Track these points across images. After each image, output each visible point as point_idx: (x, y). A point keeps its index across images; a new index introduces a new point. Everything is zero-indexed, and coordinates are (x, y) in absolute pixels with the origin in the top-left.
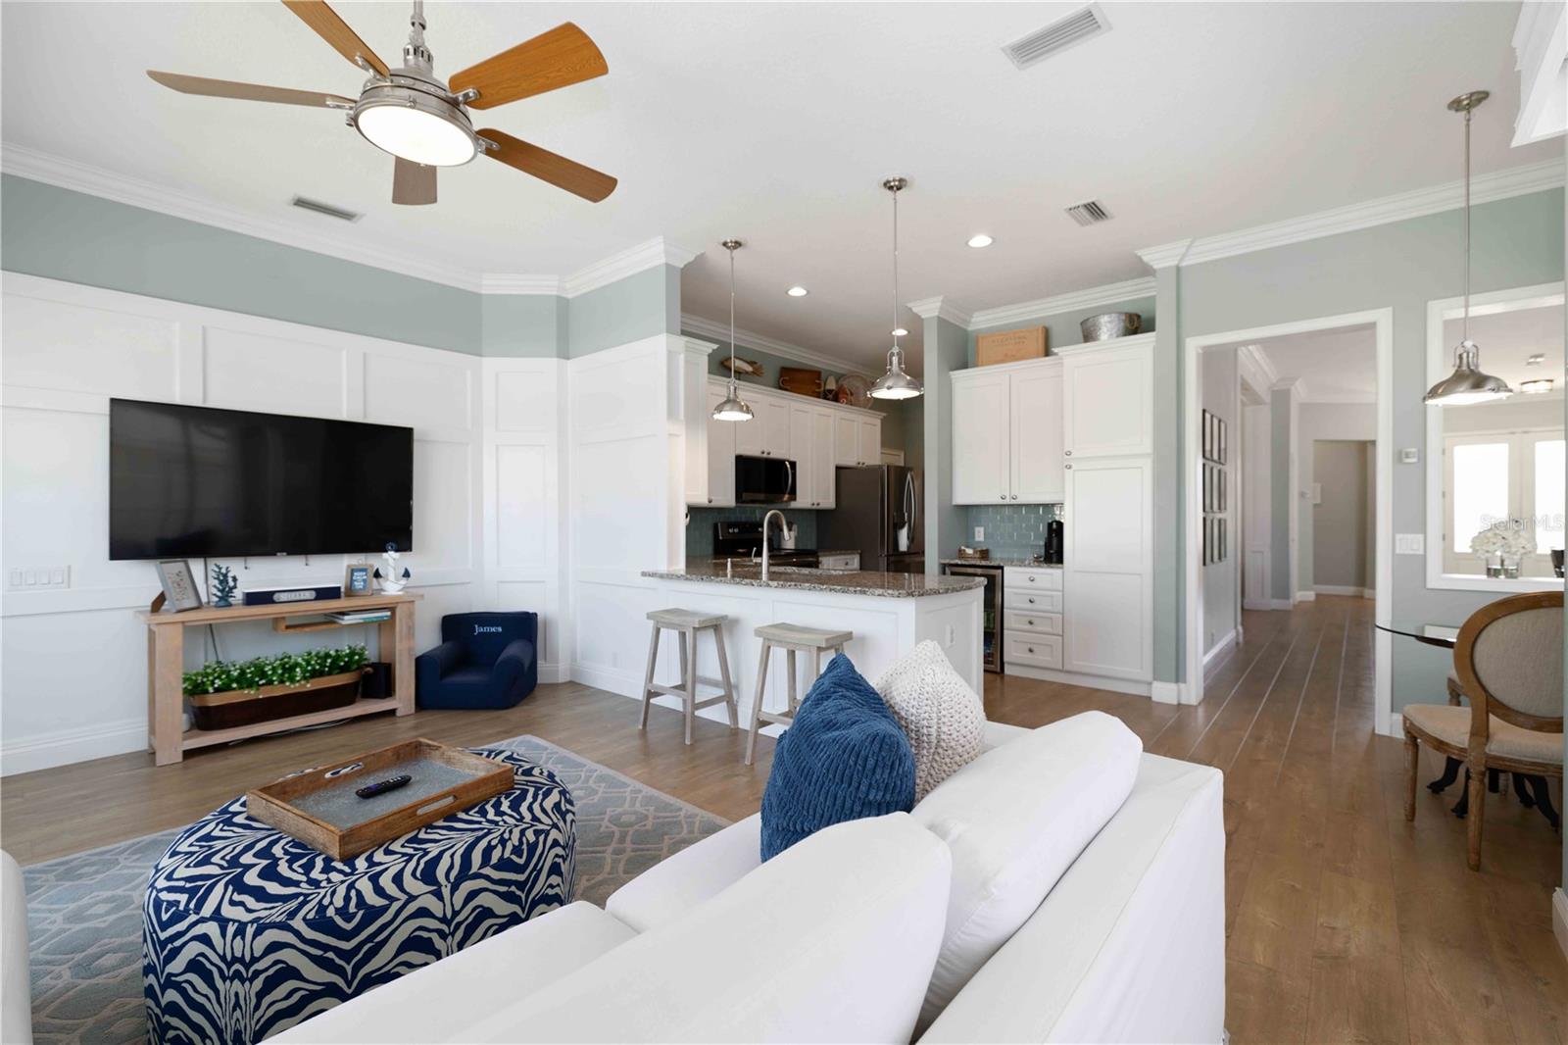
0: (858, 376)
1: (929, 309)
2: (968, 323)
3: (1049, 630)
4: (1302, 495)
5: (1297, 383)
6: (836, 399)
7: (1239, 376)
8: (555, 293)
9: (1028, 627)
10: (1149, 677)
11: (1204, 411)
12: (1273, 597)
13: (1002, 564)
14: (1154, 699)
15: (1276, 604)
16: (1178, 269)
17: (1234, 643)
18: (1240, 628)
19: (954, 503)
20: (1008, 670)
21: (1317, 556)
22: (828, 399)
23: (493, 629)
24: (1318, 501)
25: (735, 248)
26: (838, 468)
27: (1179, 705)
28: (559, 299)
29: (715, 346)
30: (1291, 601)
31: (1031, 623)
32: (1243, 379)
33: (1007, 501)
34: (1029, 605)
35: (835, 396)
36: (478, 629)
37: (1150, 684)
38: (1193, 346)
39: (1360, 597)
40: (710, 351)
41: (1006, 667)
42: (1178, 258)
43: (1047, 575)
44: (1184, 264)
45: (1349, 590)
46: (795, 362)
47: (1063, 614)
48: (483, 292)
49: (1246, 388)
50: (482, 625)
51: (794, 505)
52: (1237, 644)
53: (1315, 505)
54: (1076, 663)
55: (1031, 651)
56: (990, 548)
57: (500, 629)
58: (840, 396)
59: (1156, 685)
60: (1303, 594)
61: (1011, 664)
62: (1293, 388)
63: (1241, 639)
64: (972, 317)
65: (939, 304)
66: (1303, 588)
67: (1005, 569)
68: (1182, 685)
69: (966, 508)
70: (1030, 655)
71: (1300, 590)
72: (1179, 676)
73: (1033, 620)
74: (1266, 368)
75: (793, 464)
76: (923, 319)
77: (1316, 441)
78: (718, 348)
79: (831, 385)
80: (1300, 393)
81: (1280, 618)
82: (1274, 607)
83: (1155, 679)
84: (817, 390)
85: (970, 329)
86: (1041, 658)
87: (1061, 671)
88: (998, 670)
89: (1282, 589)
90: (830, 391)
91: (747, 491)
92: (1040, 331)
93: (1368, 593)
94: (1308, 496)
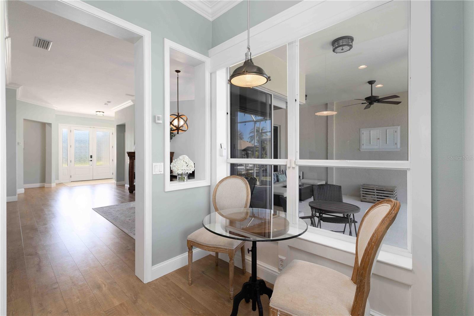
5: (20, 88)
15: (10, 199)
30: (17, 196)
60: (19, 190)
71: (18, 188)
77: (24, 119)
93: (46, 185)
94: (21, 144)
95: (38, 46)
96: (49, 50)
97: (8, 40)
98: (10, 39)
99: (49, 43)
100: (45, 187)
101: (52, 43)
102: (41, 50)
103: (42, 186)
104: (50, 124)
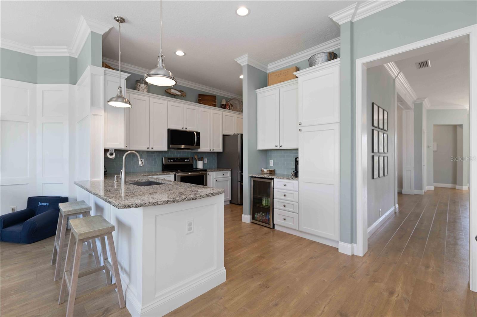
0: (236, 99)
1: (243, 61)
2: (267, 69)
3: (292, 210)
4: (428, 147)
5: (426, 100)
6: (225, 108)
7: (396, 93)
8: (68, 55)
9: (283, 208)
10: (337, 239)
11: (373, 104)
12: (415, 189)
13: (273, 178)
14: (340, 251)
15: (417, 192)
16: (352, 23)
17: (394, 212)
18: (397, 206)
19: (258, 149)
20: (276, 228)
21: (435, 171)
22: (222, 108)
23: (45, 204)
24: (436, 150)
25: (121, 22)
26: (224, 136)
27: (353, 255)
28: (71, 58)
29: (129, 75)
30: (423, 191)
31: (284, 206)
32: (398, 94)
33: (278, 148)
34: (284, 197)
35: (224, 107)
36: (40, 204)
37: (338, 242)
38: (359, 63)
39: (454, 189)
40: (127, 77)
41: (275, 226)
42: (352, 16)
43: (292, 184)
44: (355, 20)
45: (450, 186)
46: (206, 92)
47: (298, 203)
48: (38, 55)
49: (400, 100)
50: (41, 202)
51: (199, 150)
52: (395, 213)
53: (434, 151)
54: (304, 228)
55: (284, 219)
56: (276, 169)
57: (48, 204)
58: (226, 106)
59: (341, 244)
60: (428, 187)
61: (277, 225)
62: (424, 102)
63: (397, 210)
64: (267, 66)
65: (247, 58)
66: (428, 184)
67: (274, 179)
68: (354, 245)
69: (266, 151)
70: (284, 221)
71: (428, 185)
72: (353, 240)
73: (286, 205)
74: (411, 93)
75: (198, 134)
76: (242, 66)
77: (434, 125)
78: (130, 76)
79: (224, 102)
80: (427, 104)
81: (418, 198)
82: (416, 193)
83: (341, 240)
84: (214, 104)
85: (268, 72)
86: (288, 223)
87: (298, 231)
88: (272, 227)
89: (419, 186)
90: (223, 105)
91: (172, 144)
92: (294, 69)
93: (458, 187)
94: (431, 147)
95: (421, 67)
96: (430, 66)
97: (401, 75)
98: (401, 73)
99: (427, 62)
100: (457, 188)
101: (429, 61)
102: (424, 69)
103: (454, 188)
104: (461, 126)
